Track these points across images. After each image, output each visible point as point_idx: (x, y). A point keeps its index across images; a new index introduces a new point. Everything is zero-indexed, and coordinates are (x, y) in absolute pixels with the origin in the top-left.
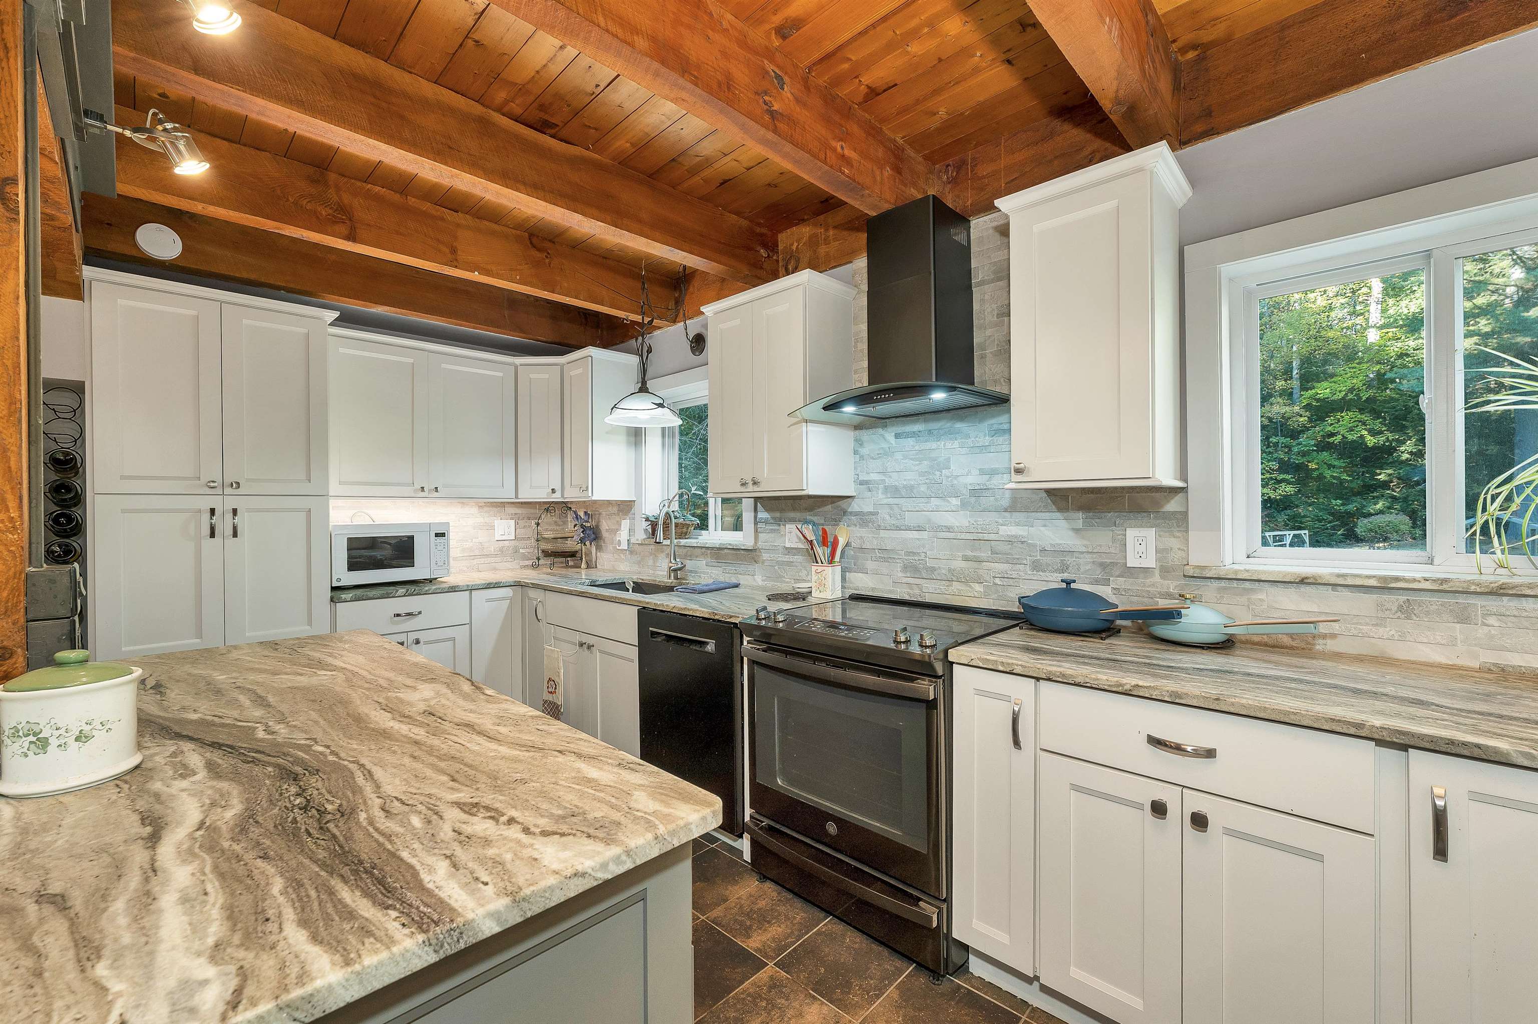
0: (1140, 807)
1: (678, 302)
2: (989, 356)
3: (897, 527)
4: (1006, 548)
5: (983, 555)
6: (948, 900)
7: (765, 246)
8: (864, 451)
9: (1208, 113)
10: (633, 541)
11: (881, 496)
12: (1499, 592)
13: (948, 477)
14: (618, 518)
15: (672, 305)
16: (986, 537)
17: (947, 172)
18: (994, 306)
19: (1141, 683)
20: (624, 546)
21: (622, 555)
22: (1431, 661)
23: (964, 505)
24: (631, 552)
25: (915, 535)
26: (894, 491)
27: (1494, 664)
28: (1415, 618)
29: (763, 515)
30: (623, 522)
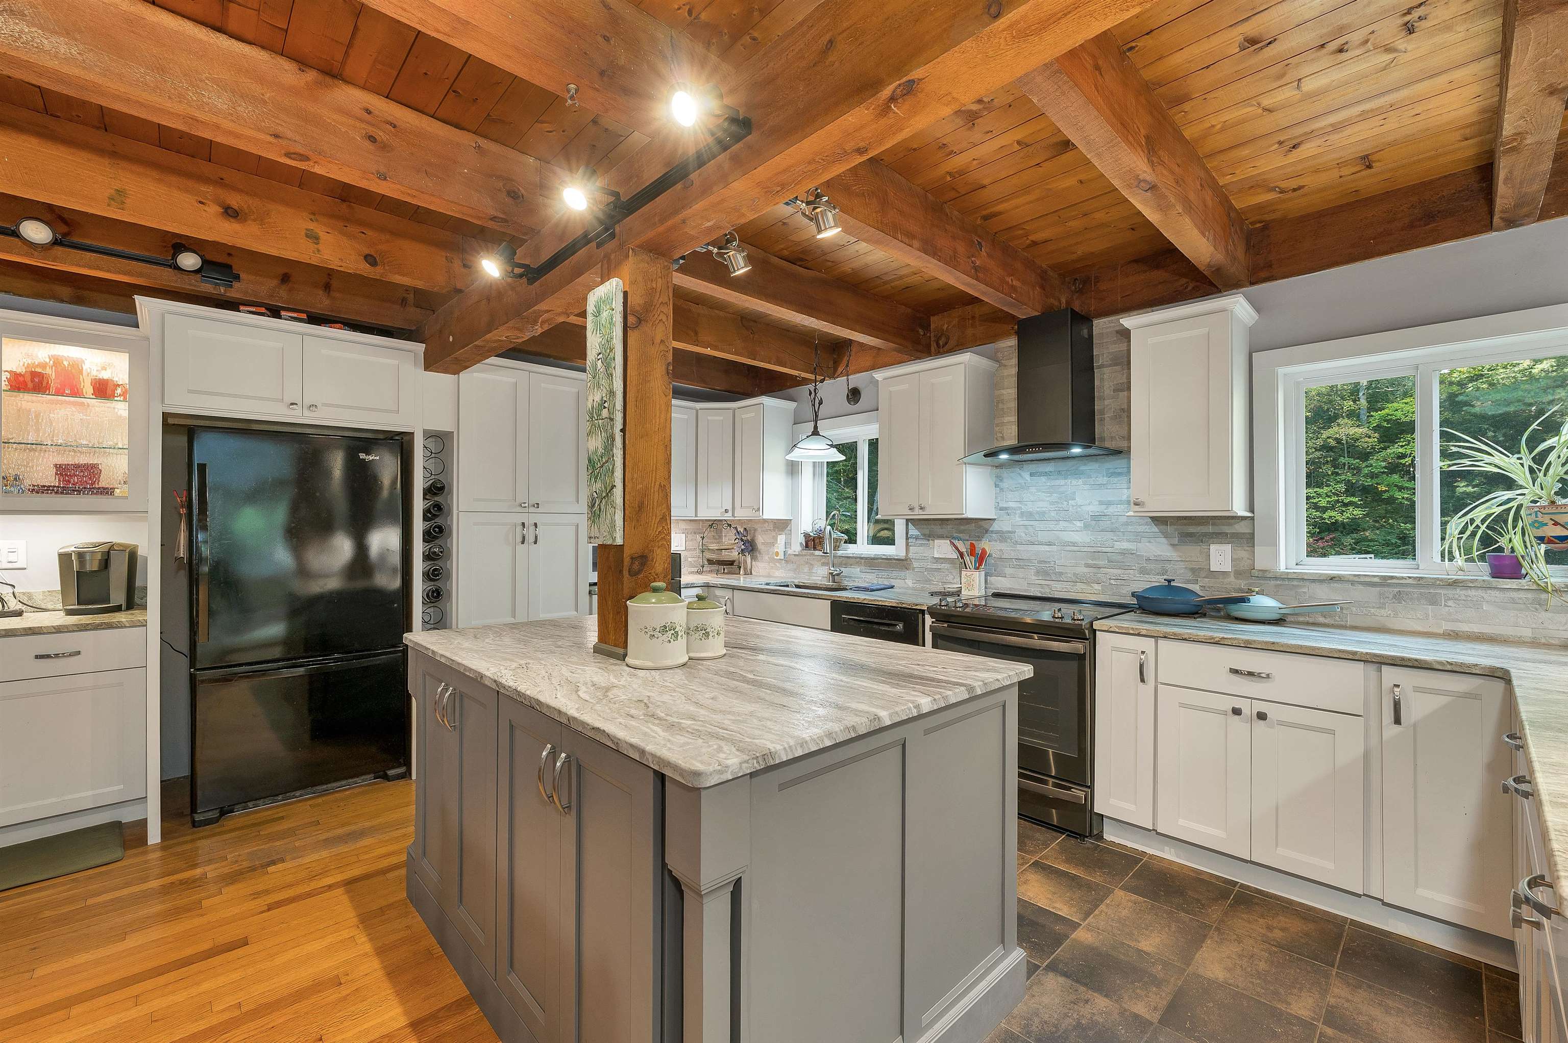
0: (1225, 713)
1: (836, 364)
2: (1107, 420)
3: (1031, 542)
4: (1120, 558)
5: (1101, 563)
6: (1091, 787)
7: (922, 327)
8: (1005, 485)
9: (1269, 266)
10: (790, 552)
11: (1018, 519)
12: (1454, 584)
13: (1073, 506)
14: (774, 534)
15: (831, 364)
16: (1105, 550)
17: (1074, 284)
18: (1111, 384)
19: (1225, 636)
20: (781, 556)
21: (778, 564)
22: (1414, 630)
23: (1086, 527)
24: (787, 562)
25: (1047, 548)
26: (1029, 515)
27: (1452, 631)
28: (1403, 602)
29: (913, 531)
30: (779, 537)
